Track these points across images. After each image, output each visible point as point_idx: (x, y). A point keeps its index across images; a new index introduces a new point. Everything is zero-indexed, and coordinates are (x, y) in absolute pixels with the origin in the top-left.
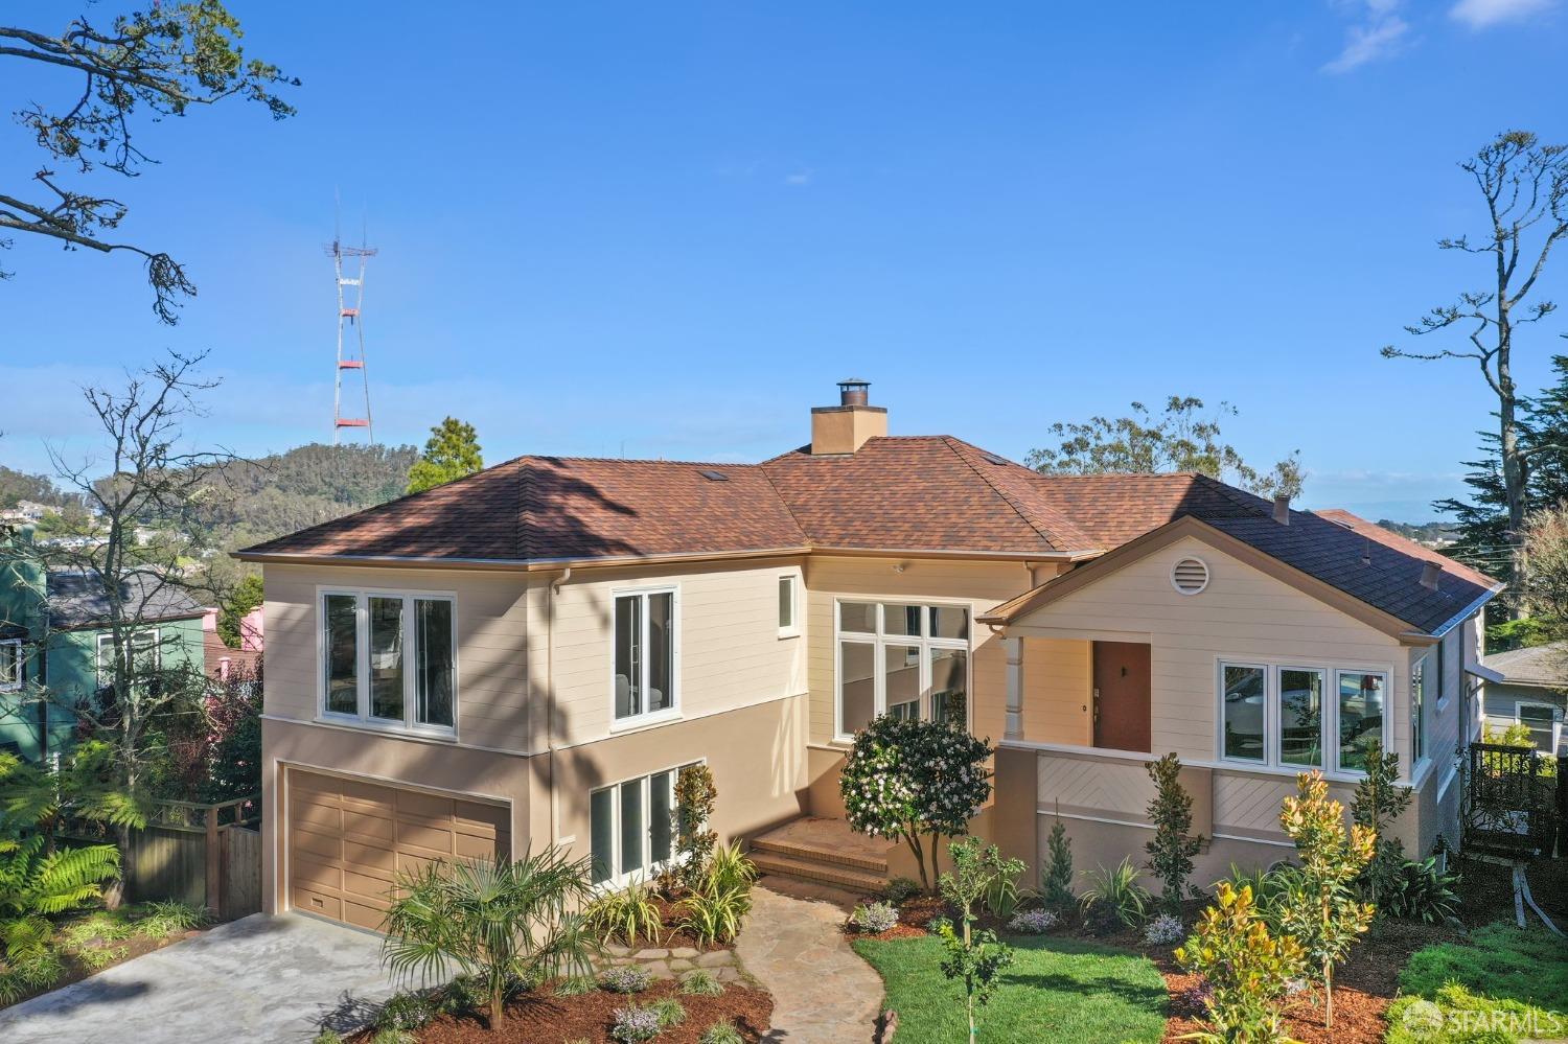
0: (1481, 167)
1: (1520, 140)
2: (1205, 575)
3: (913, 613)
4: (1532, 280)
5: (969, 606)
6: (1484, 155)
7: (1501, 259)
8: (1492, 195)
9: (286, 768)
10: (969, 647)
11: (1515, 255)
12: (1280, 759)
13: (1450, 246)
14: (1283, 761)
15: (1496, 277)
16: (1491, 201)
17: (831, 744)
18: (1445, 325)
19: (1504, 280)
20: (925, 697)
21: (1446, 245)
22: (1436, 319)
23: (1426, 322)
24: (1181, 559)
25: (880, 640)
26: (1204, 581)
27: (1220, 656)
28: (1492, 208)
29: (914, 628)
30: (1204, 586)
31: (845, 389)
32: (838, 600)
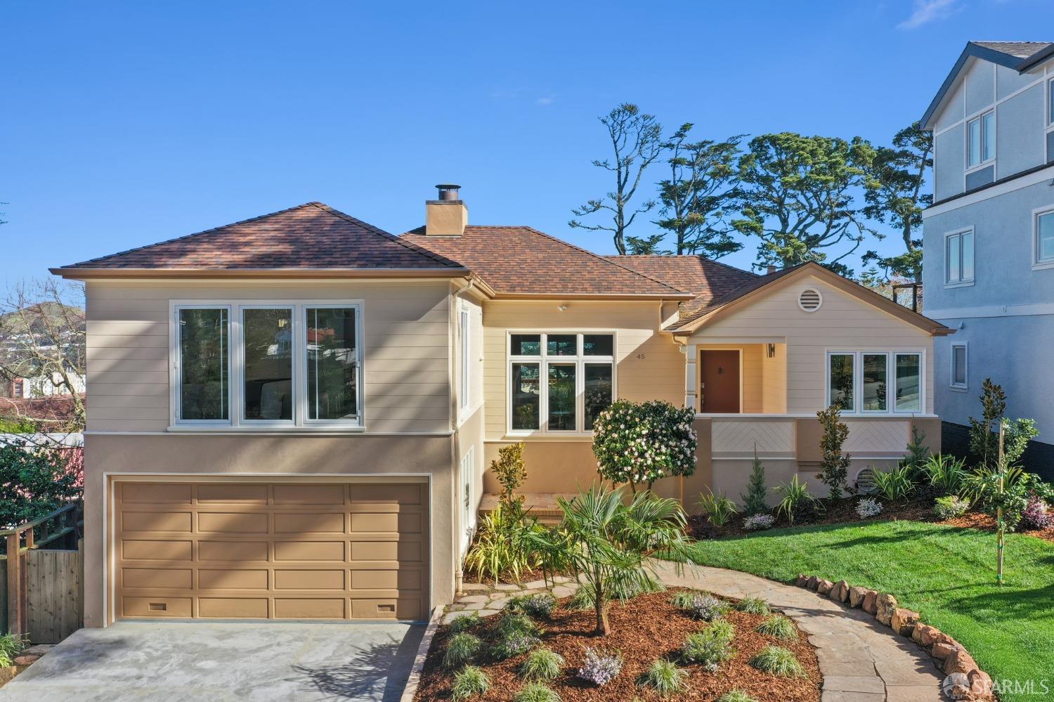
0: (611, 122)
1: (631, 110)
2: (818, 299)
3: (572, 339)
4: (634, 190)
5: (615, 333)
6: (613, 116)
7: (619, 177)
8: (616, 140)
9: (113, 482)
10: (614, 361)
11: (627, 175)
12: (862, 408)
13: (600, 165)
14: (865, 409)
15: (617, 186)
16: (615, 143)
17: (504, 438)
18: (594, 211)
19: (621, 188)
20: (580, 397)
21: (597, 164)
22: (589, 206)
23: (584, 208)
24: (804, 290)
25: (545, 359)
26: (818, 303)
27: (829, 348)
28: (616, 147)
29: (571, 350)
30: (818, 306)
31: (443, 190)
32: (509, 333)
